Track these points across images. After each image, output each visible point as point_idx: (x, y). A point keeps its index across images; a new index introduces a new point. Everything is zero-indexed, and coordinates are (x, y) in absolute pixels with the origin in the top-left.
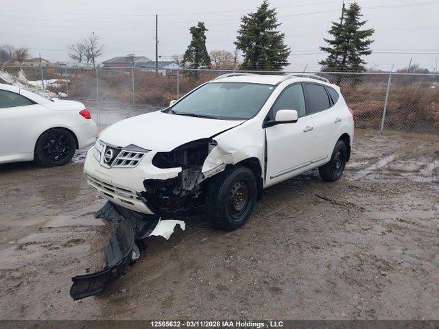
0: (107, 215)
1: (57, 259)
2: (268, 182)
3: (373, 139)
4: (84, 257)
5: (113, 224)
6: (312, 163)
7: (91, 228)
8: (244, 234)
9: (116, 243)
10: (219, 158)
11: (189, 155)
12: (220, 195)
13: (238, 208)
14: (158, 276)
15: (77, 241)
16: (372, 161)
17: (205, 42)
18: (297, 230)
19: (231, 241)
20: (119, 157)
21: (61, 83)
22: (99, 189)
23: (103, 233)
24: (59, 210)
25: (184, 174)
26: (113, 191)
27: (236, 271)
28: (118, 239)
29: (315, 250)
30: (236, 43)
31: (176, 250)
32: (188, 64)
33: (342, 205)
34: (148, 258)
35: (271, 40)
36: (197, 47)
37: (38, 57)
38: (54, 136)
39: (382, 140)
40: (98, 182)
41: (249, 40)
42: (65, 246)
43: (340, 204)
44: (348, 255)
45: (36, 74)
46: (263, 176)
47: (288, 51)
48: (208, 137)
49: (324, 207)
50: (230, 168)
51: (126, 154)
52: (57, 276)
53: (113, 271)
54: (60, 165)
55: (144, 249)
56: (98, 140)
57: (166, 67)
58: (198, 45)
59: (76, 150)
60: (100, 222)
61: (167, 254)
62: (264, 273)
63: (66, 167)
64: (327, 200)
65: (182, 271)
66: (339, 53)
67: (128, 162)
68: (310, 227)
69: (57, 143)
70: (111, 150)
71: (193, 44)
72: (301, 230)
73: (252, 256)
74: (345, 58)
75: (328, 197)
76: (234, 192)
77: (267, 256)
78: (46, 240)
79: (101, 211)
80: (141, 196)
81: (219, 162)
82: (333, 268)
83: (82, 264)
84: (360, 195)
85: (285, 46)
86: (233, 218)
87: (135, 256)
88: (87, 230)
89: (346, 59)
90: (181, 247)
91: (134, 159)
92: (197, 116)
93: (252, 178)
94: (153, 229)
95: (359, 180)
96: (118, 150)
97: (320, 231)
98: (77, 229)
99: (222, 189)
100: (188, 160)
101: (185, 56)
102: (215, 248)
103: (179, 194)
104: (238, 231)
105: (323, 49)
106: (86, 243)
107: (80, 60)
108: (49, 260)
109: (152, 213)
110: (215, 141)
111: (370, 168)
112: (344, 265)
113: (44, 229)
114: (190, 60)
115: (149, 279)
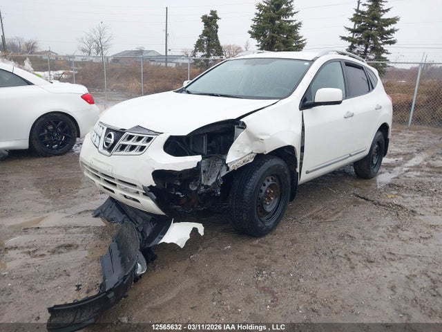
0: (107, 213)
1: (42, 270)
2: (304, 177)
3: (401, 134)
4: (75, 269)
5: (115, 225)
6: (351, 156)
7: (88, 229)
8: (276, 241)
9: (116, 252)
10: (247, 145)
11: (209, 141)
12: (248, 192)
13: (269, 209)
14: (170, 298)
15: (69, 247)
16: (407, 157)
17: (217, 31)
18: (341, 237)
19: (260, 251)
20: (121, 142)
21: (69, 74)
22: (97, 182)
23: (102, 237)
24: (51, 207)
25: (202, 165)
26: (115, 185)
27: (272, 293)
28: (118, 247)
29: (369, 265)
30: (250, 32)
31: (192, 261)
32: (199, 54)
33: (387, 206)
34: (157, 271)
35: (287, 29)
36: (209, 36)
37: (48, 50)
38: (52, 121)
39: (412, 135)
40: (97, 174)
41: (264, 29)
42: (53, 252)
43: (384, 206)
44: (413, 273)
45: (44, 64)
46: (298, 170)
47: (304, 42)
48: (235, 118)
49: (366, 209)
50: (260, 157)
51: (130, 138)
52: (38, 294)
53: (109, 296)
54: (58, 155)
55: (152, 260)
56: (98, 122)
57: (176, 61)
58: (211, 34)
59: (78, 139)
60: (99, 222)
61: (181, 266)
62: (309, 297)
63: (65, 157)
64: (367, 200)
65: (201, 291)
66: (360, 43)
67: (133, 148)
68: (355, 233)
69: (55, 129)
70: (112, 133)
71: (205, 33)
72: (346, 237)
73: (290, 272)
74: (367, 47)
75: (368, 197)
76: (264, 189)
77: (310, 272)
78: (30, 244)
79: (101, 208)
80: (149, 191)
81: (248, 151)
82: (400, 290)
83: (72, 278)
84: (405, 195)
85: (301, 37)
86: (263, 222)
87: (140, 269)
88: (82, 232)
89: (369, 49)
90: (198, 257)
91: (140, 143)
92: (217, 96)
93: (286, 172)
94: (164, 233)
95: (398, 178)
96: (120, 133)
97: (370, 239)
98: (71, 230)
99: (251, 184)
100: (208, 147)
101: (196, 46)
102: (241, 259)
103: (197, 191)
104: (268, 238)
105: (343, 38)
106: (79, 249)
107: (90, 53)
108: (31, 271)
109: (163, 213)
110: (244, 124)
111: (406, 165)
112: (412, 286)
113: (29, 230)
114: (201, 50)
115: (159, 302)
